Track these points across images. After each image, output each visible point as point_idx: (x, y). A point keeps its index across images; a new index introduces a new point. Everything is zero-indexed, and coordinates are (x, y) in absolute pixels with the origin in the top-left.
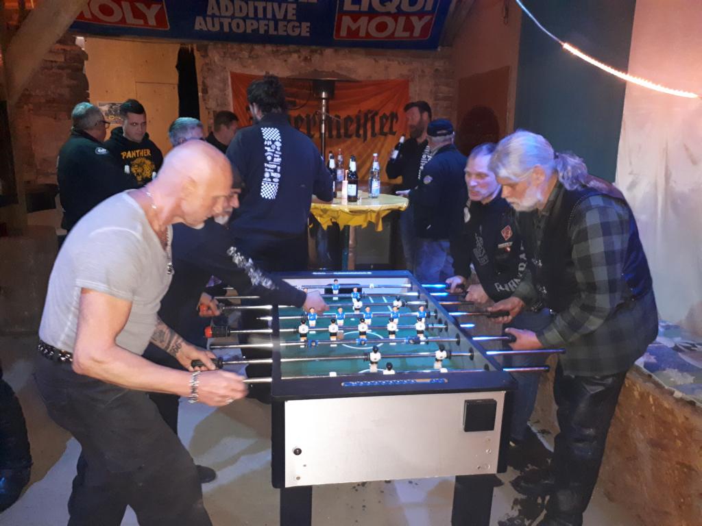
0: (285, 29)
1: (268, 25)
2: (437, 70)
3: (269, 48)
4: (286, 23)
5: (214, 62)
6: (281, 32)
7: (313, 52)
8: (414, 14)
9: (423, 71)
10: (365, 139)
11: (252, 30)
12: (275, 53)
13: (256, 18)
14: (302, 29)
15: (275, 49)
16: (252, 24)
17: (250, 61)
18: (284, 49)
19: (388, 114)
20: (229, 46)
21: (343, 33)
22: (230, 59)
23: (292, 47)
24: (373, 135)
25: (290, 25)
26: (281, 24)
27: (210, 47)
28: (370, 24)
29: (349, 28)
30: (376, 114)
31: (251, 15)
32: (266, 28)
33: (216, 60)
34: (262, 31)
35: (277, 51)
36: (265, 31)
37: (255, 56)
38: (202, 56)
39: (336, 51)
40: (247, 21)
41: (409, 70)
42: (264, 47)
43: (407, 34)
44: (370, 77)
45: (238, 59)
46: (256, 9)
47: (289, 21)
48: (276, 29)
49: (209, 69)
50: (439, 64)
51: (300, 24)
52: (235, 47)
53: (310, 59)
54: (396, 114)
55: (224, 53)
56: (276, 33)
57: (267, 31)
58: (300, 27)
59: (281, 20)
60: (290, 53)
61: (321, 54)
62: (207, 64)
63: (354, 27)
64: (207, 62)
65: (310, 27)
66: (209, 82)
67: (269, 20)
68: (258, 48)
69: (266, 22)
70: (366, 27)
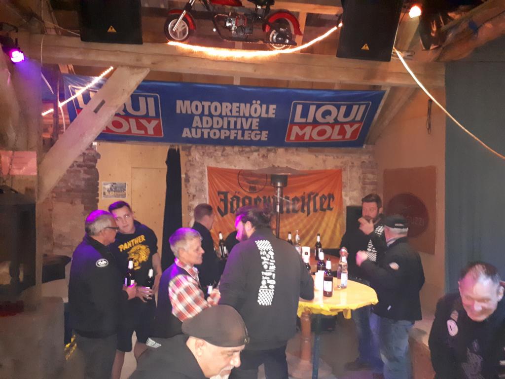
0: (249, 136)
1: (237, 134)
2: (363, 162)
3: (236, 149)
4: (250, 132)
5: (196, 159)
6: (246, 138)
7: (269, 151)
8: (346, 123)
9: (353, 163)
10: (309, 214)
11: (225, 137)
12: (241, 152)
13: (229, 129)
14: (262, 136)
15: (241, 149)
16: (225, 133)
17: (222, 158)
18: (247, 149)
19: (326, 195)
20: (207, 148)
21: (293, 138)
22: (207, 157)
23: (253, 148)
24: (315, 210)
25: (253, 133)
26: (246, 133)
27: (192, 149)
28: (314, 130)
29: (297, 134)
30: (317, 195)
31: (225, 126)
32: (236, 135)
33: (197, 159)
34: (232, 138)
35: (242, 151)
36: (235, 137)
37: (226, 155)
38: (186, 155)
39: (286, 150)
40: (222, 131)
41: (342, 163)
42: (233, 148)
43: (340, 137)
44: (312, 168)
45: (213, 157)
46: (229, 122)
47: (253, 131)
48: (243, 135)
49: (191, 165)
50: (365, 158)
51: (261, 132)
52: (211, 149)
53: (267, 156)
54: (333, 195)
55: (203, 153)
56: (242, 139)
57: (236, 138)
58: (261, 134)
59: (247, 130)
60: (252, 152)
61: (275, 152)
62: (190, 161)
63: (301, 133)
64: (190, 159)
65: (268, 135)
66: (190, 174)
67: (238, 130)
68: (228, 149)
69: (236, 131)
70: (310, 133)
